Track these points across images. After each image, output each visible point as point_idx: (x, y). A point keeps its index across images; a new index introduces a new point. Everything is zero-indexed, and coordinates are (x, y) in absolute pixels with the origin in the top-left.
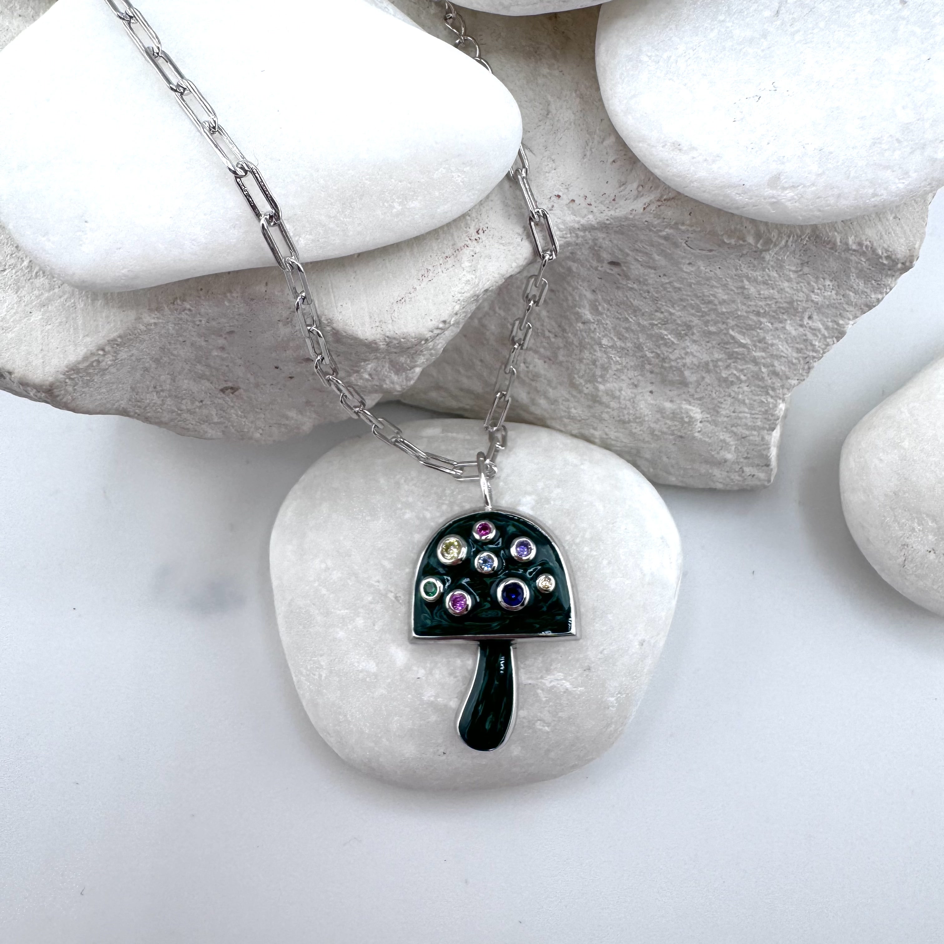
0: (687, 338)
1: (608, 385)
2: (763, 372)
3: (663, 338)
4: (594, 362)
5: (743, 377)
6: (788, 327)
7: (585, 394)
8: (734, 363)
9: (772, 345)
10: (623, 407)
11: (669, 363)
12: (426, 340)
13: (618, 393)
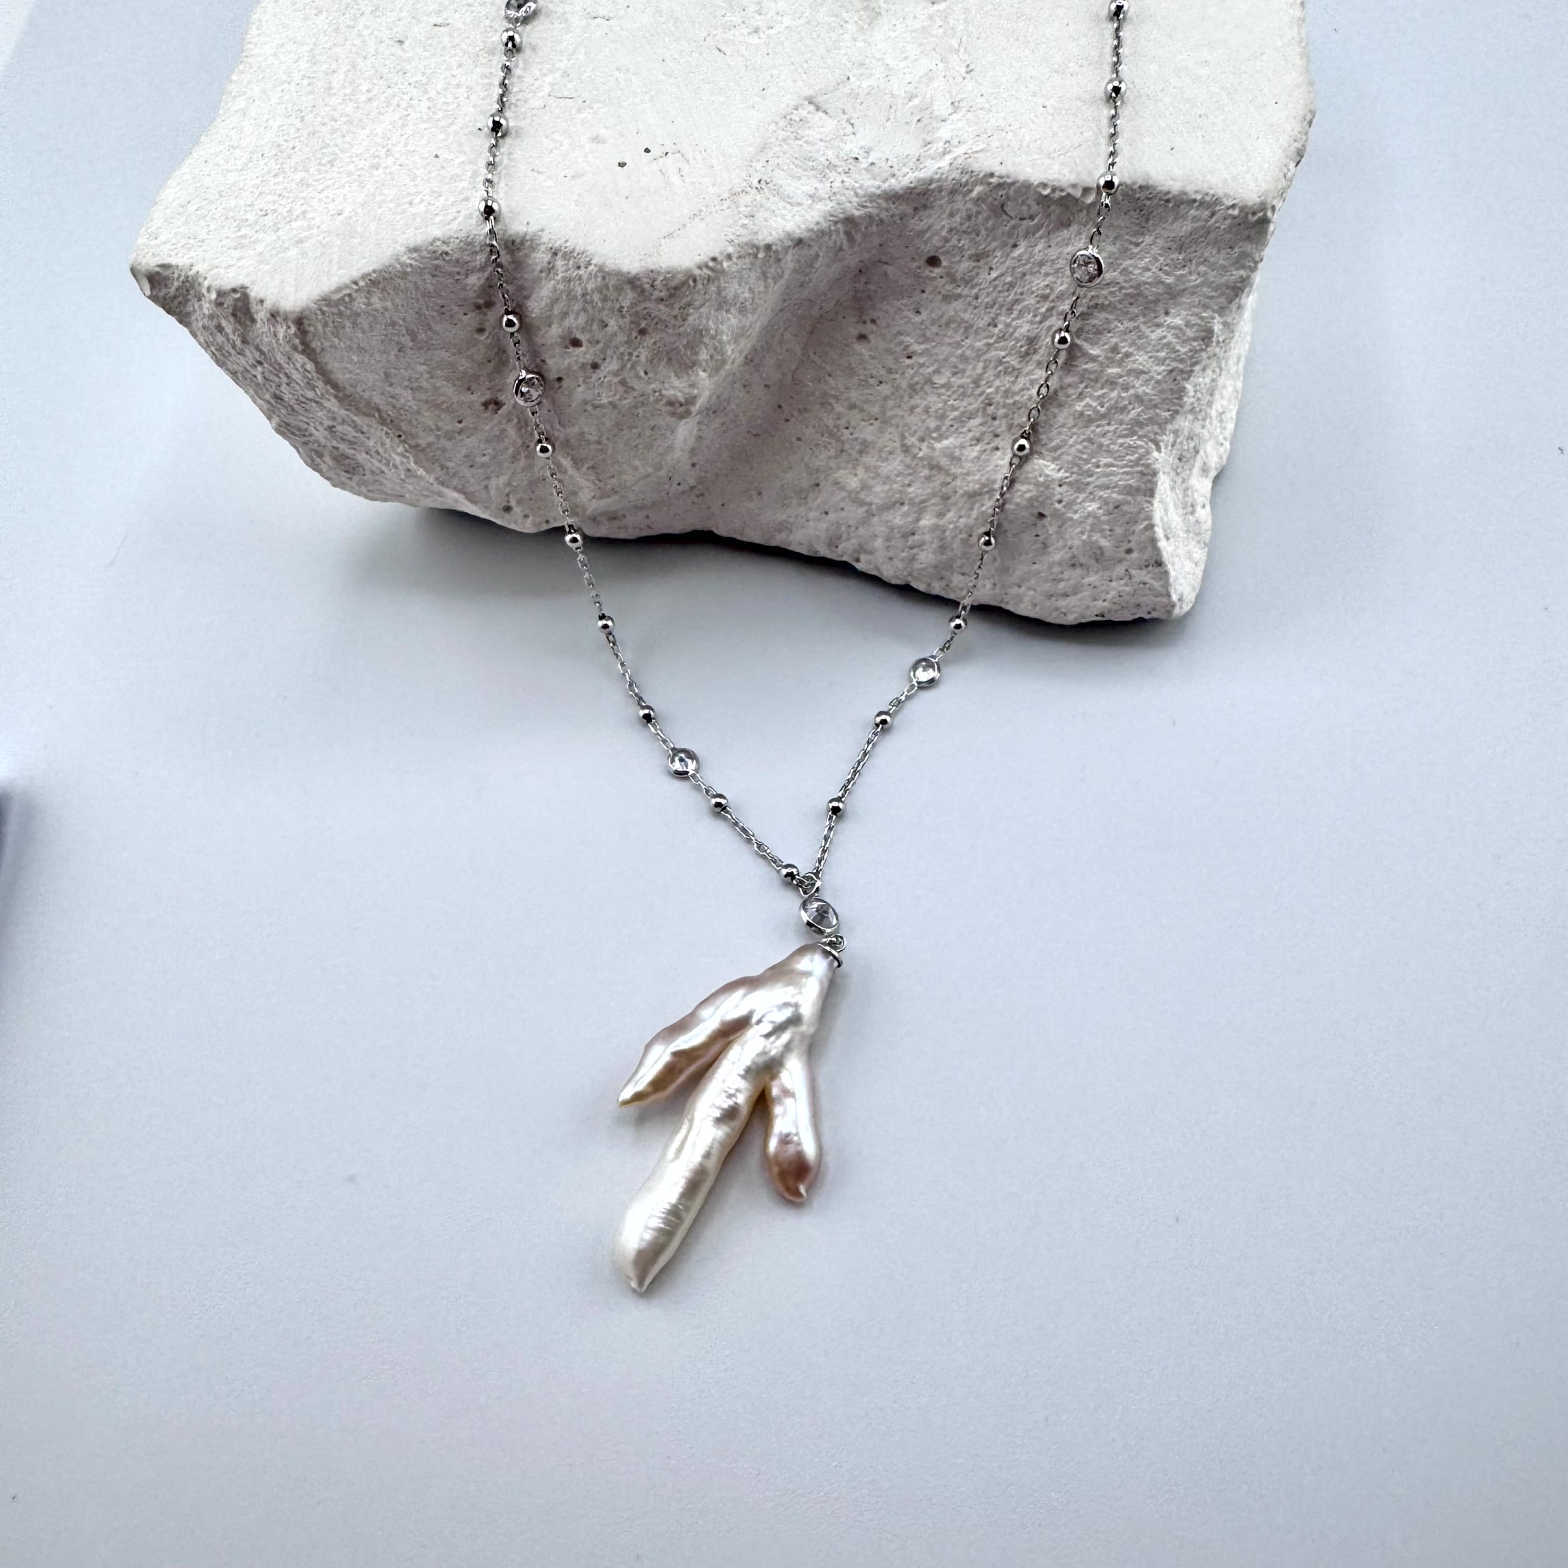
0: (1028, 358)
1: (946, 443)
2: (1123, 398)
3: (1000, 362)
4: (927, 411)
5: (1099, 408)
6: (1143, 327)
7: (922, 459)
8: (1086, 387)
9: (1128, 355)
10: (965, 471)
11: (1012, 397)
12: (695, 281)
13: (957, 453)
